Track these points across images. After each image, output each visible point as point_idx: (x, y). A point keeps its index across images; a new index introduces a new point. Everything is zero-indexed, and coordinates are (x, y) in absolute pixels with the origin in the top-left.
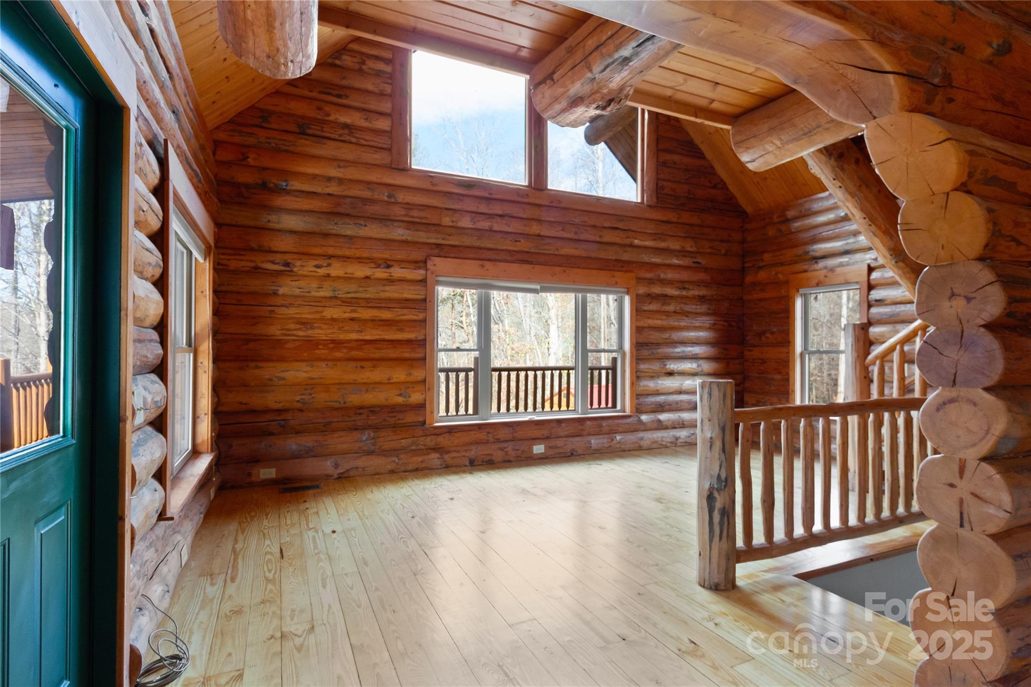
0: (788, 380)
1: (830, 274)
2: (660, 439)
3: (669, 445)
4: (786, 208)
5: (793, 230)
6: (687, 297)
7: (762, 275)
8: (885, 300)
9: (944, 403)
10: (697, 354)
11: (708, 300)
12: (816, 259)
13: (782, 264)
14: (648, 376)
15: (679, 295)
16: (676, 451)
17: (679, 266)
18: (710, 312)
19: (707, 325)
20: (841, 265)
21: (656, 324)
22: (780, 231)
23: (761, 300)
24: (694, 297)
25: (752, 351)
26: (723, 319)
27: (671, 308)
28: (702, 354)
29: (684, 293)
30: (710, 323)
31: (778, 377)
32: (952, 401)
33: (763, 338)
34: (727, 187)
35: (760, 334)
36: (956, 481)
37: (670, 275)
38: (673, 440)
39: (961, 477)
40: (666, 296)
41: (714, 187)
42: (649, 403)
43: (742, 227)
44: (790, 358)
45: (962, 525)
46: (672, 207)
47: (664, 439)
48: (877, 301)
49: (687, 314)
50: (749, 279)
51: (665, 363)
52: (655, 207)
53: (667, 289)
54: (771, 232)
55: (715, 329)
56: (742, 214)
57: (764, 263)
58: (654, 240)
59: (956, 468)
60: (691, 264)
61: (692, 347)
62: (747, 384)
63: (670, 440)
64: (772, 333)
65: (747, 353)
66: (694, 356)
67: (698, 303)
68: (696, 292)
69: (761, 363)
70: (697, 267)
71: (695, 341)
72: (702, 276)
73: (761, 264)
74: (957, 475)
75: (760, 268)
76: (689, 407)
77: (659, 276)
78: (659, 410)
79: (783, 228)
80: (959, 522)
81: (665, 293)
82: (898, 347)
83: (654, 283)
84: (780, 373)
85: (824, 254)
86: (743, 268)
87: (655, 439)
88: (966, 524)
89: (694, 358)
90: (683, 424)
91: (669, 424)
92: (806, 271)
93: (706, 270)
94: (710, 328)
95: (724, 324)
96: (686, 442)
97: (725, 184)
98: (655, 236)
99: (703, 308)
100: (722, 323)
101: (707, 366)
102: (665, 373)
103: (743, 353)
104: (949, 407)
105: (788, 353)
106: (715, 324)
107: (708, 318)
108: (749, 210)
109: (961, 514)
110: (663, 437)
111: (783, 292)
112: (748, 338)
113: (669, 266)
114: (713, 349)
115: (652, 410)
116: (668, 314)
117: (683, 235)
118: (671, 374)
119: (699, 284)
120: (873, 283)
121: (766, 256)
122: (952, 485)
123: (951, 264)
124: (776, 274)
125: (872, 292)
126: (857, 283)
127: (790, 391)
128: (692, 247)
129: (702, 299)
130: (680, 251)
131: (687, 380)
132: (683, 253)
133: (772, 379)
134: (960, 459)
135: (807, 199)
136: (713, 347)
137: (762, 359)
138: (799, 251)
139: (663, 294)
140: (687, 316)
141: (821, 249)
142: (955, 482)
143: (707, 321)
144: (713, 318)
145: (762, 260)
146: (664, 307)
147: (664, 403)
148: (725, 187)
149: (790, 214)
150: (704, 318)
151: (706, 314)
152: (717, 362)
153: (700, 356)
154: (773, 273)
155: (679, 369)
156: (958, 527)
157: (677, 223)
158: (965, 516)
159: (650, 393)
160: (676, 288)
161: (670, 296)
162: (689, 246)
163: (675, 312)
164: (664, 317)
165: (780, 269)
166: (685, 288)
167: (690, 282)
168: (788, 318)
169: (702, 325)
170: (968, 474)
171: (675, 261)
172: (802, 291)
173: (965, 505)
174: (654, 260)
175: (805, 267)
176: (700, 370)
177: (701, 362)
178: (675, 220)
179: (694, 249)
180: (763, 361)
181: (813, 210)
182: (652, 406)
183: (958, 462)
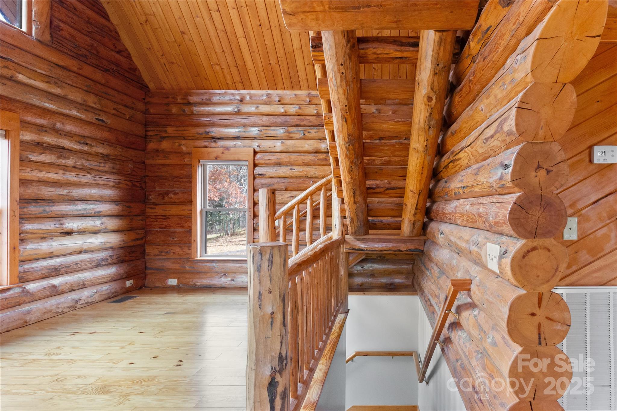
0: (190, 232)
1: (226, 152)
2: (54, 307)
3: (65, 310)
4: (188, 94)
5: (195, 112)
6: (89, 154)
7: (165, 145)
8: (265, 175)
9: (529, 252)
10: (100, 212)
11: (112, 159)
12: (215, 139)
13: (185, 138)
14: (38, 238)
15: (80, 150)
16: (80, 316)
17: (80, 120)
18: (114, 171)
19: (111, 183)
20: (235, 146)
21: (49, 178)
22: (184, 111)
23: (164, 165)
24: (97, 155)
25: (155, 208)
26: (128, 179)
27: (70, 162)
28: (106, 211)
29: (86, 148)
30: (114, 182)
31: (180, 230)
32: (534, 249)
33: (166, 198)
34: (131, 57)
35: (163, 195)
36: (536, 311)
37: (69, 127)
38: (73, 304)
39: (539, 307)
40: (63, 148)
41: (119, 52)
42: (39, 269)
43: (144, 99)
44: (193, 214)
45: (540, 343)
46: (72, 54)
47: (60, 306)
48: (259, 175)
49: (89, 171)
50: (152, 146)
51: (62, 222)
52: (48, 45)
53: (64, 141)
54: (174, 110)
55: (118, 188)
56: (144, 87)
57: (167, 135)
58: (48, 82)
59: (536, 300)
60: (94, 121)
61: (95, 204)
62: (149, 238)
63: (68, 305)
64: (176, 194)
65: (148, 211)
66: (96, 214)
67: (102, 161)
68: (100, 150)
69: (164, 219)
70: (100, 125)
71: (98, 199)
72: (105, 134)
73: (164, 135)
74: (537, 305)
75: (163, 138)
76: (91, 266)
77: (54, 125)
78: (53, 274)
79: (186, 109)
80: (538, 341)
81: (61, 144)
82: (296, 206)
83: (46, 131)
84: (182, 227)
85: (221, 136)
86: (146, 135)
87: (48, 308)
88: (543, 342)
89: (97, 215)
90: (84, 284)
91: (66, 288)
92: (206, 147)
93: (110, 129)
94: (114, 187)
95: (128, 183)
96: (88, 303)
97: (129, 54)
98: (48, 79)
99: (108, 167)
100: (126, 182)
101: (112, 223)
102: (61, 233)
103: (145, 210)
104: (531, 254)
105: (191, 210)
106: (119, 183)
107: (112, 177)
108: (151, 86)
109: (539, 334)
110: (59, 304)
111: (186, 161)
112: (150, 197)
113: (68, 116)
114: (117, 207)
115: (43, 276)
116: (65, 168)
117: (85, 88)
118: (68, 233)
119: (102, 141)
120: (257, 162)
121: (170, 129)
122: (533, 314)
123: (542, 143)
124: (180, 145)
125: (256, 168)
126: (246, 160)
127: (192, 241)
128: (95, 103)
129: (105, 157)
130: (80, 104)
131: (89, 238)
132: (84, 107)
133: (175, 232)
134: (539, 293)
135: (207, 91)
136: (117, 205)
137: (165, 216)
138: (200, 130)
139: (58, 146)
140: (89, 173)
141: (219, 131)
142: (534, 312)
143: (112, 179)
144: (116, 177)
145: (166, 131)
146: (60, 160)
147: (60, 266)
149: (193, 99)
150: (108, 176)
151: (110, 173)
152: (121, 219)
153: (103, 214)
154: (177, 144)
155: (79, 228)
156: (537, 345)
157: (77, 74)
158: (542, 336)
159: (40, 257)
160: (76, 141)
161: (68, 150)
162: (92, 101)
163: (74, 167)
164: (61, 171)
165: (184, 142)
166: (87, 144)
167: (94, 139)
168: (191, 182)
169: (106, 183)
170: (544, 303)
171: (75, 113)
172: (202, 162)
173: (542, 327)
174: (47, 105)
175: (206, 144)
176: (104, 228)
177: (104, 219)
178: (75, 69)
179: (97, 106)
180: (166, 218)
181: (212, 101)
182: (43, 272)
183: (537, 295)
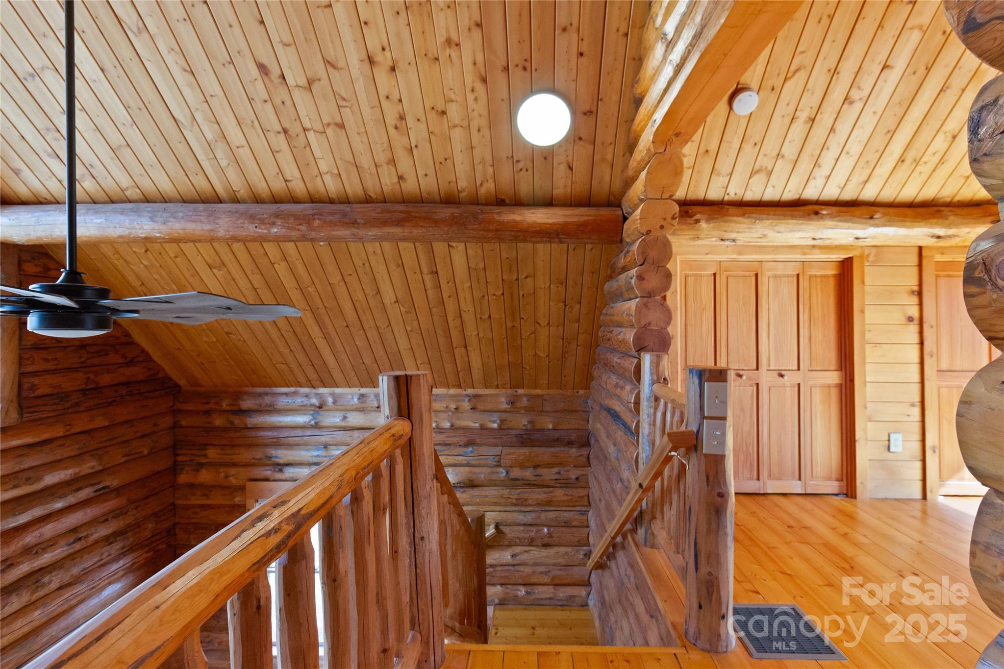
4: (238, 396)
5: (249, 425)
7: (205, 476)
12: (281, 466)
13: (235, 465)
19: (121, 573)
22: (233, 422)
23: (203, 507)
27: (53, 585)
30: (126, 568)
43: (172, 406)
50: (184, 477)
54: (218, 421)
56: (174, 388)
57: (206, 460)
67: (105, 549)
68: (102, 532)
70: (101, 495)
72: (110, 504)
73: (203, 460)
75: (201, 465)
79: (237, 421)
85: (289, 462)
86: (175, 462)
92: (267, 480)
95: (148, 554)
97: (148, 354)
100: (144, 555)
108: (183, 383)
111: (238, 500)
119: (106, 517)
121: (211, 451)
124: (227, 477)
128: (93, 466)
135: (267, 389)
138: (259, 454)
141: (286, 455)
145: (205, 456)
148: (149, 358)
149: (246, 404)
154: (222, 475)
162: (90, 466)
163: (60, 588)
165: (233, 470)
166: (80, 539)
175: (268, 473)
181: (275, 406)
